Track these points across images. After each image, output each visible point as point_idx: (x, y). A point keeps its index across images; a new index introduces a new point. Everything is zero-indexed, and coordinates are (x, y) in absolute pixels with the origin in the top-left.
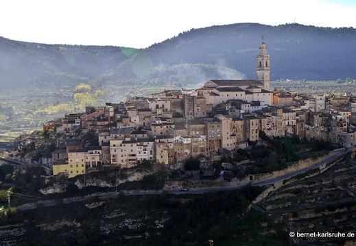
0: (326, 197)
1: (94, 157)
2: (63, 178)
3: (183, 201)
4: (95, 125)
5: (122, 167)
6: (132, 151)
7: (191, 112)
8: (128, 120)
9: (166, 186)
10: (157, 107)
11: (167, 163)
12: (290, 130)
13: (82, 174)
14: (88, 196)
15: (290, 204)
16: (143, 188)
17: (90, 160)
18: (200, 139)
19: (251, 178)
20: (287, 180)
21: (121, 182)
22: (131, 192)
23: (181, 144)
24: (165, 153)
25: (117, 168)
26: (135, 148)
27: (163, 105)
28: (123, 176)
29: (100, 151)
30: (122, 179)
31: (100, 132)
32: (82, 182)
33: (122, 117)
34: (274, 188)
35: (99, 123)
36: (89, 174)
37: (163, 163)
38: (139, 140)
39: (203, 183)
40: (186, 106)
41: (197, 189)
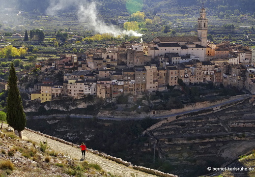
0: (205, 130)
1: (57, 91)
2: (37, 102)
3: (106, 124)
4: (63, 68)
5: (74, 98)
6: (81, 88)
7: (131, 61)
8: (85, 65)
9: (99, 113)
10: (108, 57)
11: (104, 97)
12: (208, 79)
13: (49, 100)
14: (51, 115)
15: (173, 132)
16: (86, 114)
17: (54, 92)
18: (130, 82)
19: (154, 113)
20: (180, 116)
21: (72, 108)
22: (78, 116)
23: (116, 85)
24: (103, 91)
25: (71, 99)
26: (83, 86)
27: (112, 56)
28: (74, 104)
29: (62, 87)
30: (73, 106)
31: (66, 73)
32: (48, 106)
33: (82, 63)
34: (167, 120)
35: (66, 67)
36: (53, 101)
37: (102, 97)
38: (87, 81)
39: (123, 113)
40: (128, 57)
41: (119, 117)
